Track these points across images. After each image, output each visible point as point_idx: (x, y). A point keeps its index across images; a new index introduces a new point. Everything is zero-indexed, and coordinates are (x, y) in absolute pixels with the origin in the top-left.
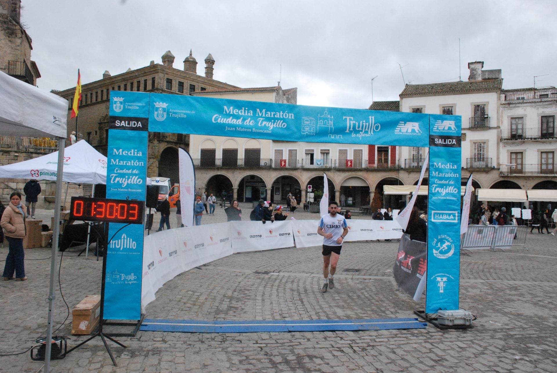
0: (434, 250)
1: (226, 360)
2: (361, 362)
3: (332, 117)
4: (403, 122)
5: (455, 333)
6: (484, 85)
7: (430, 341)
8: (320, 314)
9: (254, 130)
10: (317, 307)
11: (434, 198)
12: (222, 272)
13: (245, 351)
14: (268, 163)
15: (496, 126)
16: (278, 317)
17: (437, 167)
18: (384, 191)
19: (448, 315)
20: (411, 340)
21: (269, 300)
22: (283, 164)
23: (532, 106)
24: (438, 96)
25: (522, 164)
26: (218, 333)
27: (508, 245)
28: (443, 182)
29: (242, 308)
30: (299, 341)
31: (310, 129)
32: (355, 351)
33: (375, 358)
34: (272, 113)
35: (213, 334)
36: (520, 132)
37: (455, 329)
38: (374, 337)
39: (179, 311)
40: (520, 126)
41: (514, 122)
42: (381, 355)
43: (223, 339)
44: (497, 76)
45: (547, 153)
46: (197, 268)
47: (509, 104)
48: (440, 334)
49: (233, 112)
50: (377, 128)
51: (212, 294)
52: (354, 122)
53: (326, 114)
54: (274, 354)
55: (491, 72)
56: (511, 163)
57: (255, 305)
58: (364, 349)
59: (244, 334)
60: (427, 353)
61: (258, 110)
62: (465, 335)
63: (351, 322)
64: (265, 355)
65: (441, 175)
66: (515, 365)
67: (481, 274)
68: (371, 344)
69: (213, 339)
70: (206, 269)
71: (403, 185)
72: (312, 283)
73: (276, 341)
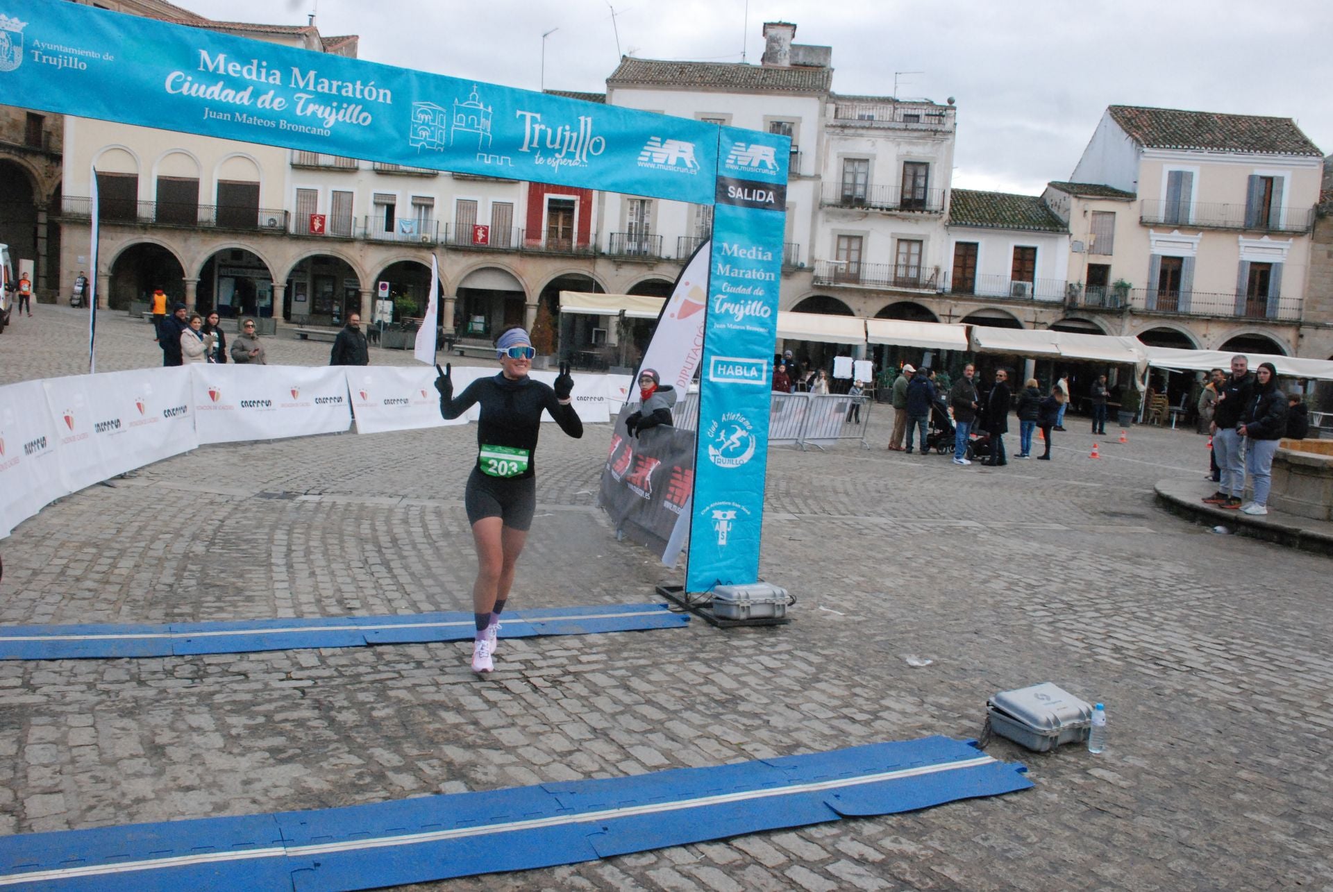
0: (710, 446)
1: (213, 727)
2: (554, 715)
3: (490, 110)
4: (659, 139)
5: (751, 636)
6: (795, 78)
7: (702, 655)
8: (438, 598)
9: (283, 124)
10: (426, 582)
11: (718, 327)
12: (172, 495)
13: (260, 700)
14: (279, 223)
15: (811, 172)
16: (335, 610)
17: (729, 253)
18: (561, 303)
19: (739, 597)
20: (661, 655)
21: (305, 566)
22: (317, 225)
23: (887, 137)
24: (693, 90)
25: (859, 263)
26: (182, 656)
27: (832, 436)
28: (740, 290)
29: (237, 588)
30: (399, 667)
31: (432, 136)
32: (535, 689)
33: (586, 703)
34: (335, 84)
35: (167, 659)
36: (860, 191)
37: (751, 626)
38: (575, 653)
39: (64, 602)
40: (861, 180)
41: (849, 169)
42: (597, 694)
43: (196, 672)
44: (823, 63)
45: (910, 242)
46: (102, 484)
47: (843, 127)
48: (720, 639)
49: (226, 70)
50: (597, 146)
51: (151, 553)
52: (543, 127)
53: (474, 99)
54: (337, 705)
55: (811, 49)
56: (837, 259)
57: (272, 578)
58: (555, 682)
59: (253, 657)
60: (701, 684)
61: (296, 71)
62: (772, 640)
63: (519, 617)
64: (317, 708)
65: (735, 274)
66: (884, 702)
67: (786, 501)
68: (572, 669)
69: (170, 673)
70: (128, 487)
71: (603, 292)
72: (405, 521)
73: (336, 670)
